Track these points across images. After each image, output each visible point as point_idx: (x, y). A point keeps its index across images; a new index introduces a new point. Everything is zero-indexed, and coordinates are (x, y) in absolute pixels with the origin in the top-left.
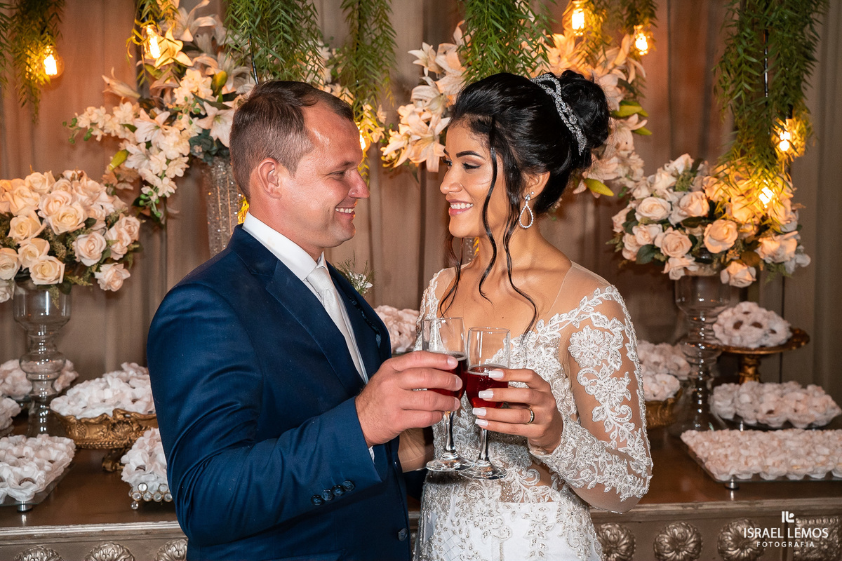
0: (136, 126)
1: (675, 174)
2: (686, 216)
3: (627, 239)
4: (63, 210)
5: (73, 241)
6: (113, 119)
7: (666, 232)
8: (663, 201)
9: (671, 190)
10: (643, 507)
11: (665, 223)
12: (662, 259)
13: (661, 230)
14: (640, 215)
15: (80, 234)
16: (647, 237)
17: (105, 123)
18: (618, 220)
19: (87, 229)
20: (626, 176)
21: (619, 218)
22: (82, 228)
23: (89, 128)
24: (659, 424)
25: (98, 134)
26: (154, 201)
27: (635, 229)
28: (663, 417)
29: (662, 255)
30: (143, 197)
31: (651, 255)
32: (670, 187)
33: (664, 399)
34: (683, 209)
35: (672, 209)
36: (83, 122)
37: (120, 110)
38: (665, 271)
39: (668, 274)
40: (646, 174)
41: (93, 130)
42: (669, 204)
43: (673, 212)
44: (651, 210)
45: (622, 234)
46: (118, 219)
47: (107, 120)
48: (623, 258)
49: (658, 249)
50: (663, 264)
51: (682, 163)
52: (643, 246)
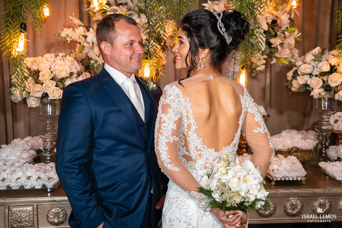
0: (87, 35)
1: (314, 55)
2: (320, 71)
3: (294, 82)
4: (61, 68)
5: (65, 81)
6: (75, 33)
7: (312, 78)
8: (310, 65)
9: (313, 61)
10: (308, 190)
11: (311, 75)
12: (310, 89)
13: (309, 78)
14: (300, 71)
15: (68, 79)
16: (303, 81)
17: (72, 35)
18: (289, 75)
19: (70, 76)
20: (291, 57)
21: (290, 74)
22: (69, 76)
23: (66, 37)
24: (308, 159)
25: (69, 40)
26: (96, 66)
27: (298, 78)
28: (310, 157)
29: (310, 87)
30: (91, 65)
31: (305, 88)
32: (313, 60)
33: (310, 149)
34: (319, 69)
35: (314, 69)
36: (63, 34)
37: (78, 29)
38: (312, 94)
39: (312, 96)
40: (300, 56)
41: (67, 38)
42: (313, 67)
43: (314, 70)
44: (305, 69)
45: (291, 81)
46: (82, 73)
47: (73, 34)
48: (292, 91)
49: (309, 85)
50: (310, 92)
51: (317, 50)
52: (301, 85)
